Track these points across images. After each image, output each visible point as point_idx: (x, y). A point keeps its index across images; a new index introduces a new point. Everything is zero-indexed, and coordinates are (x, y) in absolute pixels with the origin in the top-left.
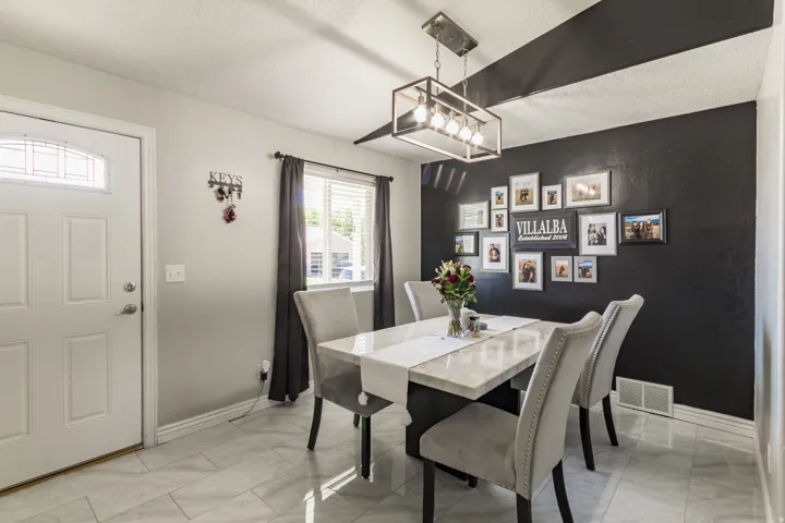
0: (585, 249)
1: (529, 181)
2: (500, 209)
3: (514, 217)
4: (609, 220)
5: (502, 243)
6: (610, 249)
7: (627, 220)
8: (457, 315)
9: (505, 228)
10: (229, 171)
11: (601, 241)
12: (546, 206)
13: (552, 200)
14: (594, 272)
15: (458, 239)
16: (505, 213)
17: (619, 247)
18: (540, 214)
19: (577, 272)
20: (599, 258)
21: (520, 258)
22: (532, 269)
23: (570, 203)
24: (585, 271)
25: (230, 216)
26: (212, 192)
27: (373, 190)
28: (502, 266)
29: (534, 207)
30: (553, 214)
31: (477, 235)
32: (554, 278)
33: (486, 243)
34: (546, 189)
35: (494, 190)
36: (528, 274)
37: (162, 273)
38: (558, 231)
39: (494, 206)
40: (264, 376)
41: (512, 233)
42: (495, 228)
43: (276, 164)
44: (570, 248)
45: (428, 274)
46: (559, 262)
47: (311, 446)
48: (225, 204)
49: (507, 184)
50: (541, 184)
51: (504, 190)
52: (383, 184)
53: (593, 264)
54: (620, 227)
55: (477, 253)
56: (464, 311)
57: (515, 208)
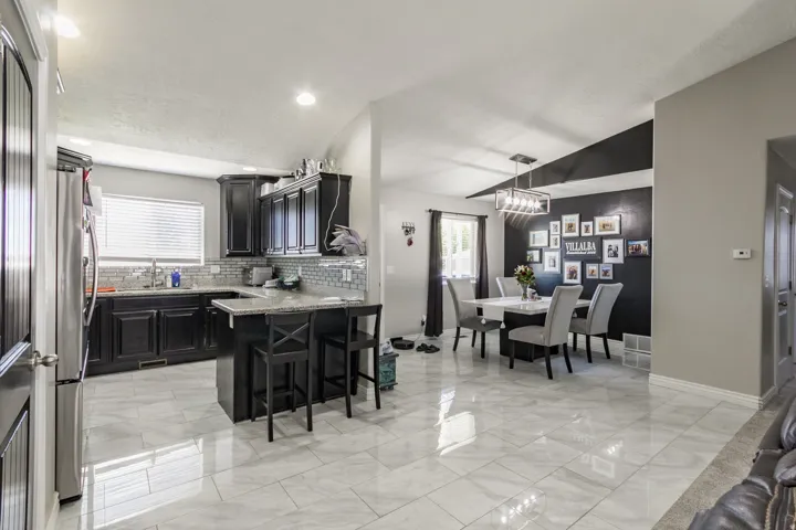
0: (607, 259)
1: (574, 218)
2: (555, 235)
3: (564, 240)
4: (619, 243)
5: (557, 255)
6: (620, 260)
7: (630, 243)
8: (525, 291)
9: (558, 246)
10: (409, 221)
11: (616, 255)
12: (583, 234)
13: (587, 230)
14: (611, 273)
15: (529, 252)
16: (558, 237)
17: (625, 259)
18: (580, 239)
19: (602, 273)
20: (614, 265)
21: (568, 265)
22: (575, 272)
23: (597, 233)
24: (606, 273)
25: (410, 243)
26: (403, 231)
27: (476, 223)
28: (557, 270)
29: (576, 234)
30: (587, 239)
31: (541, 251)
32: (588, 277)
33: (547, 255)
34: (584, 224)
35: (552, 223)
36: (572, 274)
37: (386, 270)
38: (591, 249)
39: (552, 232)
40: (423, 323)
41: (563, 250)
42: (552, 246)
43: (428, 215)
44: (598, 259)
45: (509, 273)
46: (591, 267)
47: (455, 349)
48: (409, 236)
49: (560, 220)
50: (581, 221)
51: (558, 223)
52: (482, 220)
53: (610, 269)
54: (626, 247)
55: (541, 261)
56: (529, 290)
57: (565, 235)
